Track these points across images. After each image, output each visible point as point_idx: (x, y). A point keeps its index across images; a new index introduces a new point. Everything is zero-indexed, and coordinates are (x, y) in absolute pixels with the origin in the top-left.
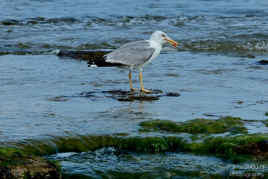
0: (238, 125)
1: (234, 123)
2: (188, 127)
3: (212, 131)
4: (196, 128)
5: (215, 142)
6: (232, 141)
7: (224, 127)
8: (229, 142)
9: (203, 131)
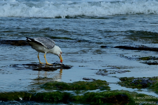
0: (104, 85)
1: (102, 84)
2: (74, 86)
3: (89, 88)
4: (79, 87)
5: (91, 95)
6: (100, 95)
7: (96, 86)
8: (99, 95)
9: (83, 88)
